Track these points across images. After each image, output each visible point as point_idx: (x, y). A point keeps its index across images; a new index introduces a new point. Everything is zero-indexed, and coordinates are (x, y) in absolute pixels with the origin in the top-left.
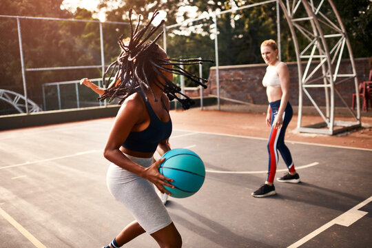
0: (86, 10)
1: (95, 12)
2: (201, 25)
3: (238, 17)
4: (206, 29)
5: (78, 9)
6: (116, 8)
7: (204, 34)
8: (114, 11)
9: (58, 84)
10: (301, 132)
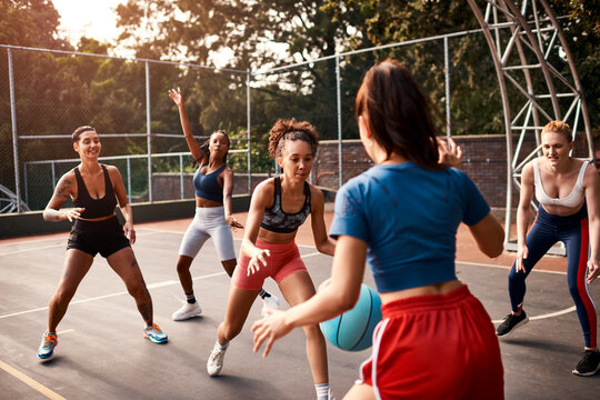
0: (97, 43)
1: (109, 45)
2: (288, 74)
3: (343, 64)
4: (295, 80)
5: (84, 41)
6: (152, 40)
7: (291, 88)
8: (147, 45)
9: (52, 162)
10: (510, 251)
